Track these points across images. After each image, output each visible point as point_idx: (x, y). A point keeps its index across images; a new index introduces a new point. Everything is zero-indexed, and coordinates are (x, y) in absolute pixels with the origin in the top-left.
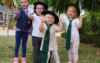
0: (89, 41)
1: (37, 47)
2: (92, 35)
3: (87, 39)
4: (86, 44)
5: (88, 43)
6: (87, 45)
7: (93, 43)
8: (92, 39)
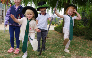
0: (80, 34)
5: (79, 36)
6: (79, 38)
8: (83, 32)
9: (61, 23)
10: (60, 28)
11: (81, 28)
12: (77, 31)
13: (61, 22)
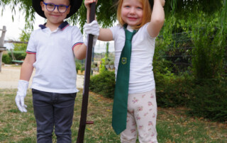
0: (172, 99)
1: (45, 120)
2: (178, 83)
3: (164, 94)
4: (165, 107)
6: (169, 112)
7: (183, 105)
8: (181, 93)
9: (99, 66)
10: (105, 81)
11: (167, 80)
12: (162, 91)
13: (99, 63)
